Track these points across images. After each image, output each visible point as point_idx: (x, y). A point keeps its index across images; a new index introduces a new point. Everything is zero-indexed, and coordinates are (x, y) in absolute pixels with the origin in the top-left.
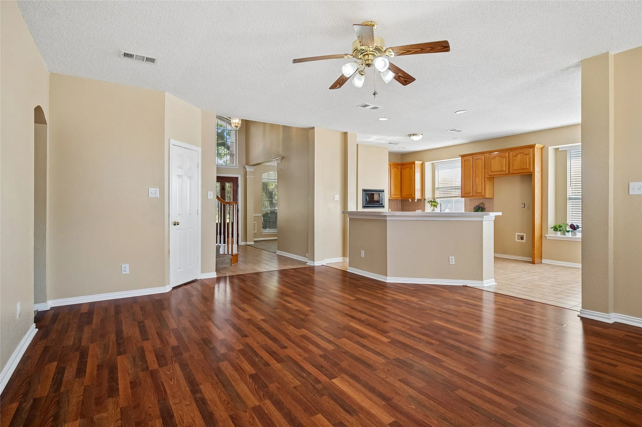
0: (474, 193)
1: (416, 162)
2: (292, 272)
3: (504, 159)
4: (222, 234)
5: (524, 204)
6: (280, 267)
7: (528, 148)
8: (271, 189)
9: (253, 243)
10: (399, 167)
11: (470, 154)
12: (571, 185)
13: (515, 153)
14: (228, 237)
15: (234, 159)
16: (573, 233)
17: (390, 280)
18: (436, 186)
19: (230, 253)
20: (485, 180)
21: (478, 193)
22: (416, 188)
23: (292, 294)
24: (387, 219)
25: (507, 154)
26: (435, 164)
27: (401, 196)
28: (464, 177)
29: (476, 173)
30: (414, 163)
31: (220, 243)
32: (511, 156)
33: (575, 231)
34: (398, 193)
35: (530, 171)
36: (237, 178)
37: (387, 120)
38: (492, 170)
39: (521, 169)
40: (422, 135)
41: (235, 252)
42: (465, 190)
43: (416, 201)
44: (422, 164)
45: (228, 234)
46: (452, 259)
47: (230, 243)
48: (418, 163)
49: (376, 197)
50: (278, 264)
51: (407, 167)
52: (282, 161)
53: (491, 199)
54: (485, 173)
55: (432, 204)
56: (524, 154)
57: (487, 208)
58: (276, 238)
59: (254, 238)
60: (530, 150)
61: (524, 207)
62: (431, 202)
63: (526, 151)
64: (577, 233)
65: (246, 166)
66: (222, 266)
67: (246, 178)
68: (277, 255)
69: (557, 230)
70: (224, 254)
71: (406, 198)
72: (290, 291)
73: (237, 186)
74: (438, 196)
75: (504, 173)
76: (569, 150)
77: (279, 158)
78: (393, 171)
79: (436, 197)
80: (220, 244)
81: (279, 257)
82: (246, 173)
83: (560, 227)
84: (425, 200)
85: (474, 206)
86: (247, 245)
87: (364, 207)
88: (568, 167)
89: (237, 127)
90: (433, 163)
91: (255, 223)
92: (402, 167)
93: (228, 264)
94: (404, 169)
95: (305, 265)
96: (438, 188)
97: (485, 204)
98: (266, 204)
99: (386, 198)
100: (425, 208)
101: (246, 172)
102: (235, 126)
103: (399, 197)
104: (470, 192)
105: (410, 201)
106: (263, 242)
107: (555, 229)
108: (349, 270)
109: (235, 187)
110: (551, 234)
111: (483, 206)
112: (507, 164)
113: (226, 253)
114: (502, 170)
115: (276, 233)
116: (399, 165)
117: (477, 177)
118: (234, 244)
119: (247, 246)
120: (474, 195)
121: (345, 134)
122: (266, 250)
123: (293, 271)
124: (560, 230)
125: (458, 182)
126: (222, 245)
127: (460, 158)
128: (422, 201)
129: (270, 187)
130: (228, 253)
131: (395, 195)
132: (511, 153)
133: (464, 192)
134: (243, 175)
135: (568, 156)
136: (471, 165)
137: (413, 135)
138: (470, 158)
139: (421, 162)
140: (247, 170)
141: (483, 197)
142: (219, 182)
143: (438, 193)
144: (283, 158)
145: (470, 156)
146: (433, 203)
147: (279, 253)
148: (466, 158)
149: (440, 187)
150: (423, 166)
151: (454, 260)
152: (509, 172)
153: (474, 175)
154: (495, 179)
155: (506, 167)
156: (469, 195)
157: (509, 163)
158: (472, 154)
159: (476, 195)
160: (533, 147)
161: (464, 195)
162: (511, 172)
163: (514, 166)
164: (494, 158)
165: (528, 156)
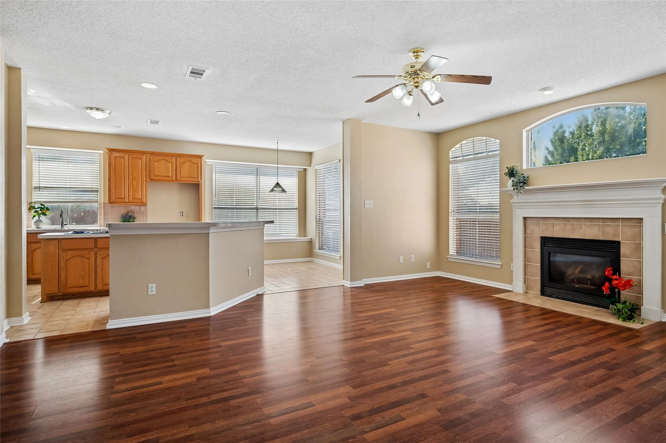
0: (129, 199)
3: (171, 164)
5: (183, 212)
11: (125, 150)
12: (216, 196)
13: (182, 160)
18: (34, 185)
20: (145, 184)
21: (135, 199)
25: (174, 159)
28: (115, 177)
29: (133, 175)
32: (178, 162)
35: (198, 180)
38: (155, 174)
39: (189, 177)
42: (116, 194)
54: (145, 177)
56: (192, 163)
61: (181, 216)
63: (195, 160)
75: (171, 179)
76: (214, 165)
79: (33, 201)
88: (214, 180)
96: (38, 188)
97: (136, 213)
104: (124, 197)
111: (133, 214)
112: (174, 170)
114: (168, 175)
120: (131, 201)
132: (178, 159)
133: (115, 196)
135: (214, 170)
136: (126, 164)
141: (141, 204)
143: (35, 195)
145: (125, 153)
148: (117, 154)
149: (41, 187)
152: (176, 179)
153: (131, 177)
155: (173, 172)
156: (121, 200)
157: (176, 168)
158: (128, 150)
159: (133, 201)
160: (200, 157)
161: (114, 200)
162: (178, 179)
163: (181, 173)
164: (159, 161)
165: (196, 165)
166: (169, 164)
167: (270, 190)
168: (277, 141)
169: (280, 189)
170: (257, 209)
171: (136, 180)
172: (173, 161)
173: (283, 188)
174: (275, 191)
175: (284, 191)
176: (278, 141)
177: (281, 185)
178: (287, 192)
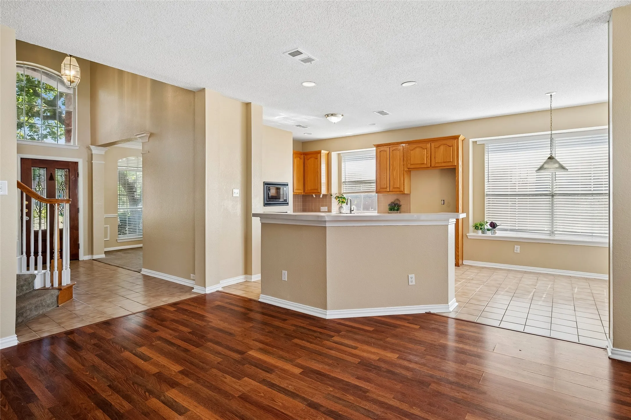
0: (391, 188)
1: (322, 151)
2: (171, 312)
3: (426, 150)
4: (40, 253)
5: (444, 200)
6: (149, 302)
7: (452, 139)
8: (131, 180)
9: (103, 256)
10: (302, 156)
11: (387, 144)
12: (489, 180)
13: (437, 144)
14: (52, 257)
15: (71, 137)
16: (493, 231)
17: (331, 314)
18: (343, 180)
19: (56, 285)
20: (404, 174)
21: (395, 188)
22: (322, 182)
23: (180, 376)
24: (327, 226)
25: (428, 145)
26: (341, 155)
27: (304, 191)
28: (379, 170)
29: (393, 166)
30: (320, 152)
31: (36, 269)
32: (433, 148)
33: (494, 229)
34: (301, 187)
35: (454, 165)
36: (76, 163)
37: (314, 86)
38: (412, 162)
39: (444, 162)
40: (343, 115)
41: (66, 281)
42: (380, 185)
43: (321, 197)
44: (328, 154)
45: (52, 253)
46: (412, 278)
47: (56, 268)
48: (324, 152)
49: (273, 192)
50: (146, 296)
51: (311, 158)
52: (150, 139)
53: (408, 195)
54: (404, 166)
55: (339, 200)
56: (447, 146)
57: (402, 205)
58: (141, 245)
59: (105, 247)
60: (454, 141)
61: (444, 204)
62: (338, 197)
63: (449, 142)
64: (496, 231)
65: (92, 147)
66: (37, 313)
67: (92, 163)
68: (141, 277)
69: (478, 229)
70: (44, 289)
71: (309, 194)
72: (176, 368)
73: (77, 175)
74: (345, 191)
75: (426, 166)
76: (487, 144)
77: (145, 135)
78: (295, 160)
79: (342, 192)
80: (36, 272)
81: (146, 278)
82: (91, 157)
83: (481, 225)
84: (331, 195)
85: (389, 202)
86: (93, 260)
87: (266, 205)
88: (486, 162)
89: (73, 82)
90: (339, 154)
91: (107, 227)
92: (306, 157)
93: (52, 305)
94: (308, 159)
95: (190, 294)
96: (345, 182)
97: (401, 201)
98: (125, 198)
99: (289, 192)
100: (331, 204)
101: (92, 154)
102: (68, 81)
103: (303, 192)
104: (386, 187)
105: (314, 197)
106: (119, 253)
107: (476, 227)
108: (262, 298)
109: (73, 176)
110: (472, 234)
111: (398, 203)
112: (428, 156)
113: (48, 285)
114: (423, 163)
115: (142, 239)
116: (301, 154)
117: (395, 170)
118: (64, 270)
119: (94, 262)
120: (392, 191)
121: (248, 105)
122: (124, 267)
123: (172, 309)
124: (481, 229)
125: (371, 175)
126: (39, 274)
127: (375, 149)
128: (328, 196)
129: (130, 178)
130: (52, 285)
131: (297, 189)
132: (433, 145)
133: (380, 187)
134: (87, 159)
135: (486, 150)
136: (387, 157)
137: (332, 115)
138: (387, 149)
139: (327, 152)
140: (93, 152)
141: (401, 192)
142: (44, 168)
143: (344, 187)
144: (151, 135)
145: (387, 146)
146: (341, 199)
147: (145, 271)
148: (382, 148)
149: (347, 181)
150: (328, 156)
151: (414, 280)
152: (431, 166)
153: (391, 168)
154: (412, 173)
155: (427, 159)
156: (385, 190)
157: (431, 155)
158: (389, 144)
159: (393, 191)
160: (456, 138)
161: (379, 190)
162: (433, 165)
163: (436, 158)
164: (415, 149)
165: (452, 148)
166: (423, 150)
167: (536, 169)
168: (550, 94)
169: (557, 165)
170: (553, 196)
171: (396, 170)
172: (428, 147)
173: (560, 164)
174: (545, 169)
175: (562, 168)
176: (552, 94)
177: (558, 160)
178: (569, 170)
